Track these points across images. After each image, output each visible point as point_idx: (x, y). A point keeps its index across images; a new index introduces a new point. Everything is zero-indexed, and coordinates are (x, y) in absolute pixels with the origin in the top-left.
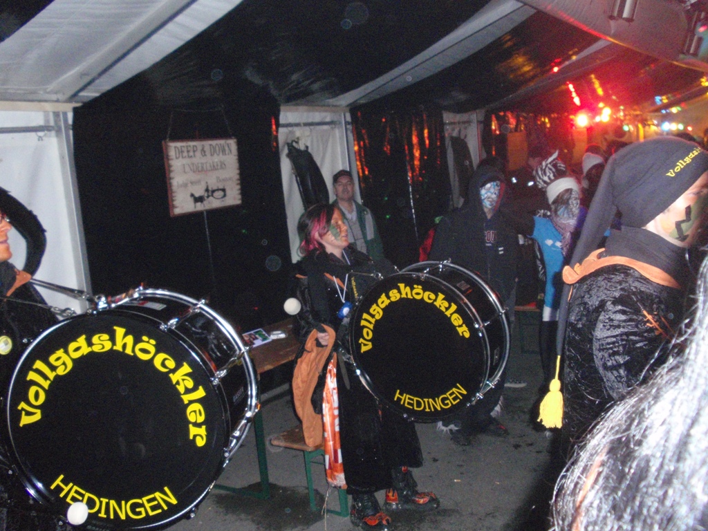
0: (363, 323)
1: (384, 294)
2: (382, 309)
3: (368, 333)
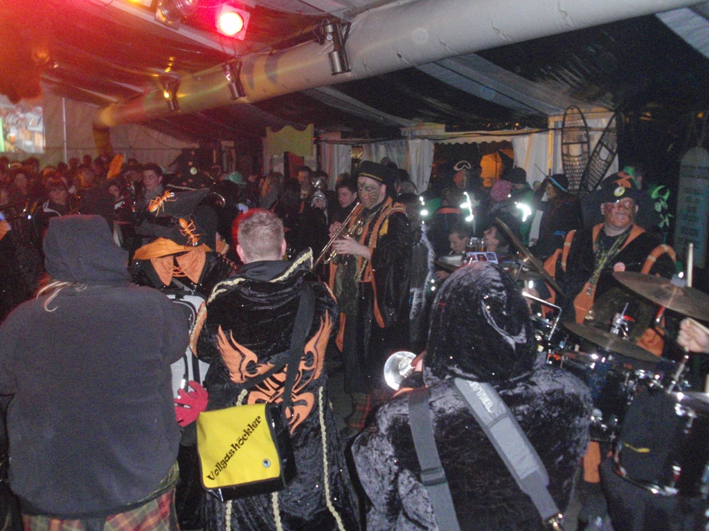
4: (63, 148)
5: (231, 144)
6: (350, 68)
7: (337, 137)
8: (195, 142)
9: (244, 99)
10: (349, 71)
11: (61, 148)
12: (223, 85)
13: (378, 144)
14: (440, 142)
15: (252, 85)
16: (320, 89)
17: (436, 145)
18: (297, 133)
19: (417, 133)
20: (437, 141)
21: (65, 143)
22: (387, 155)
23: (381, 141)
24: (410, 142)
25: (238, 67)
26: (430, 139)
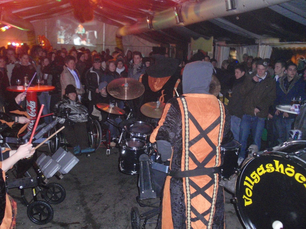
0: (245, 183)
1: (262, 165)
2: (260, 176)
3: (249, 192)
4: (103, 45)
5: (174, 45)
6: (236, 8)
7: (223, 43)
8: (159, 44)
9: (182, 24)
10: (235, 9)
11: (102, 45)
12: (173, 17)
13: (243, 47)
14: (275, 47)
15: (187, 17)
16: (216, 19)
17: (273, 48)
18: (205, 41)
19: (264, 42)
20: (274, 46)
21: (104, 43)
22: (247, 52)
23: (245, 45)
24: (260, 46)
25: (180, 8)
26: (270, 45)
